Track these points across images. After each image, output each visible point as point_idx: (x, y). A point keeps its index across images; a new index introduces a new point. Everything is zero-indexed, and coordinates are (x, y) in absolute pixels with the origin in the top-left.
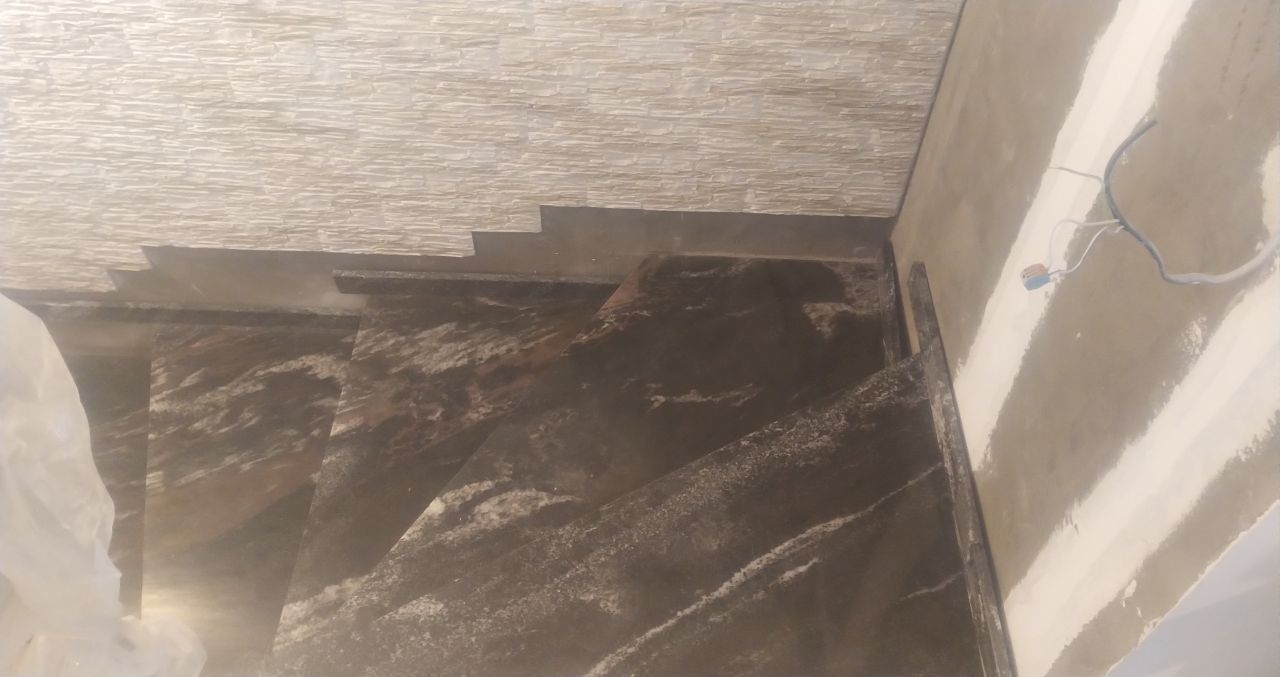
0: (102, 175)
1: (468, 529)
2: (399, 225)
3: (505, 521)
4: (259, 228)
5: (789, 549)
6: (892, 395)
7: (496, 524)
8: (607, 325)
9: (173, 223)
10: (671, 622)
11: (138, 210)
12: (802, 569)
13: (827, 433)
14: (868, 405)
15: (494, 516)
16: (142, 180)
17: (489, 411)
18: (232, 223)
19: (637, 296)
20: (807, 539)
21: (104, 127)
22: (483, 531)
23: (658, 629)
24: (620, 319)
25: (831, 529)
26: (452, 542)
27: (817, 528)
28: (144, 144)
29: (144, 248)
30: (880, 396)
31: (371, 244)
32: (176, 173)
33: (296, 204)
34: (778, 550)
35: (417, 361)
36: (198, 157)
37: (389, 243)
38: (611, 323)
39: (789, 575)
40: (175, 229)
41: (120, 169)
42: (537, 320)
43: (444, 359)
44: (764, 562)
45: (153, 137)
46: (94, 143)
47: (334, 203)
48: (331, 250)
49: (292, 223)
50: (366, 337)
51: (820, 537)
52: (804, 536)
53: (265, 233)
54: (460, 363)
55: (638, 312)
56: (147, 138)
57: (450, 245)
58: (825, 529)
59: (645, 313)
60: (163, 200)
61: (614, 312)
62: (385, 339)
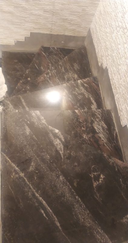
0: (115, 52)
1: (53, 138)
2: (123, 109)
3: (56, 145)
4: (115, 83)
5: (49, 211)
6: (100, 240)
7: (55, 143)
8: (110, 160)
9: (111, 68)
10: (28, 183)
11: (112, 61)
12: (44, 215)
13: (84, 220)
14: (95, 232)
15: (56, 143)
16: (116, 58)
17: (87, 139)
18: (114, 78)
19: (121, 167)
20: (52, 216)
21: (122, 46)
22: (53, 141)
23: (26, 180)
24: (113, 163)
25: (56, 223)
26: (49, 136)
27: (56, 219)
28: (122, 54)
29: (107, 66)
30: (99, 236)
31: (118, 105)
32: (119, 63)
33: (121, 87)
34: (49, 208)
35: (96, 122)
36: (123, 65)
37: (120, 109)
38: (111, 161)
39: (43, 212)
40: (111, 69)
41: (117, 54)
42: (113, 145)
43: (97, 127)
44: (45, 205)
45: (123, 55)
46: (119, 46)
47: (123, 94)
48: (115, 98)
49: (117, 88)
50: (99, 111)
51: (54, 220)
52: (53, 215)
53: (115, 85)
54: (97, 131)
55: (116, 168)
56: (123, 54)
57: (123, 121)
58: (56, 221)
59: (116, 169)
60: (114, 64)
61: (115, 162)
62: (100, 115)
